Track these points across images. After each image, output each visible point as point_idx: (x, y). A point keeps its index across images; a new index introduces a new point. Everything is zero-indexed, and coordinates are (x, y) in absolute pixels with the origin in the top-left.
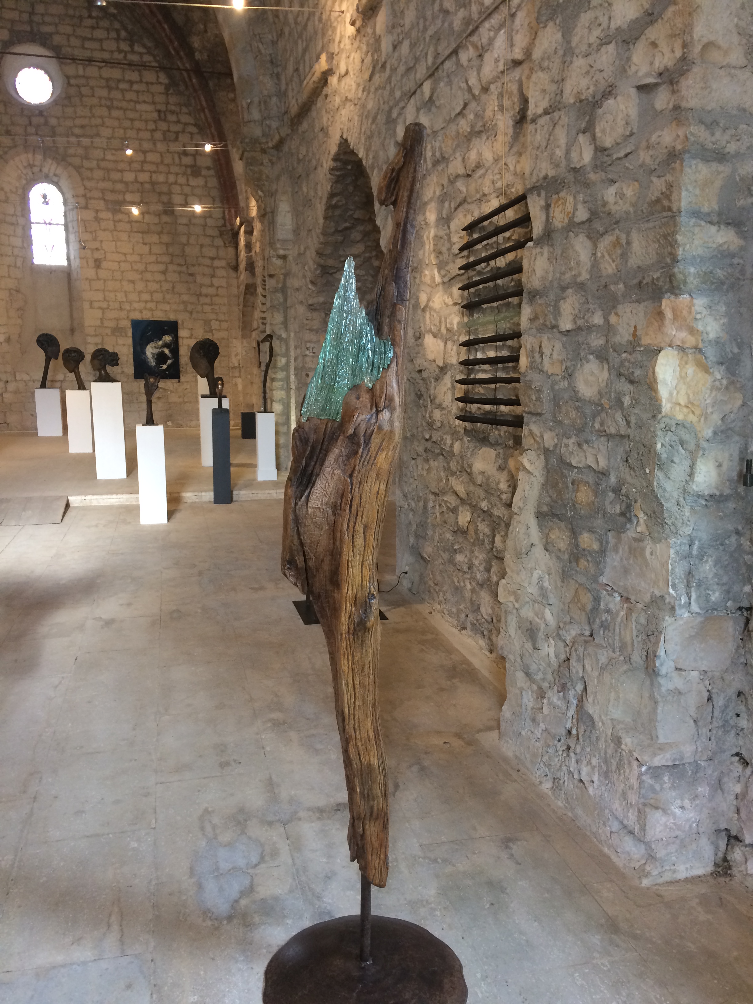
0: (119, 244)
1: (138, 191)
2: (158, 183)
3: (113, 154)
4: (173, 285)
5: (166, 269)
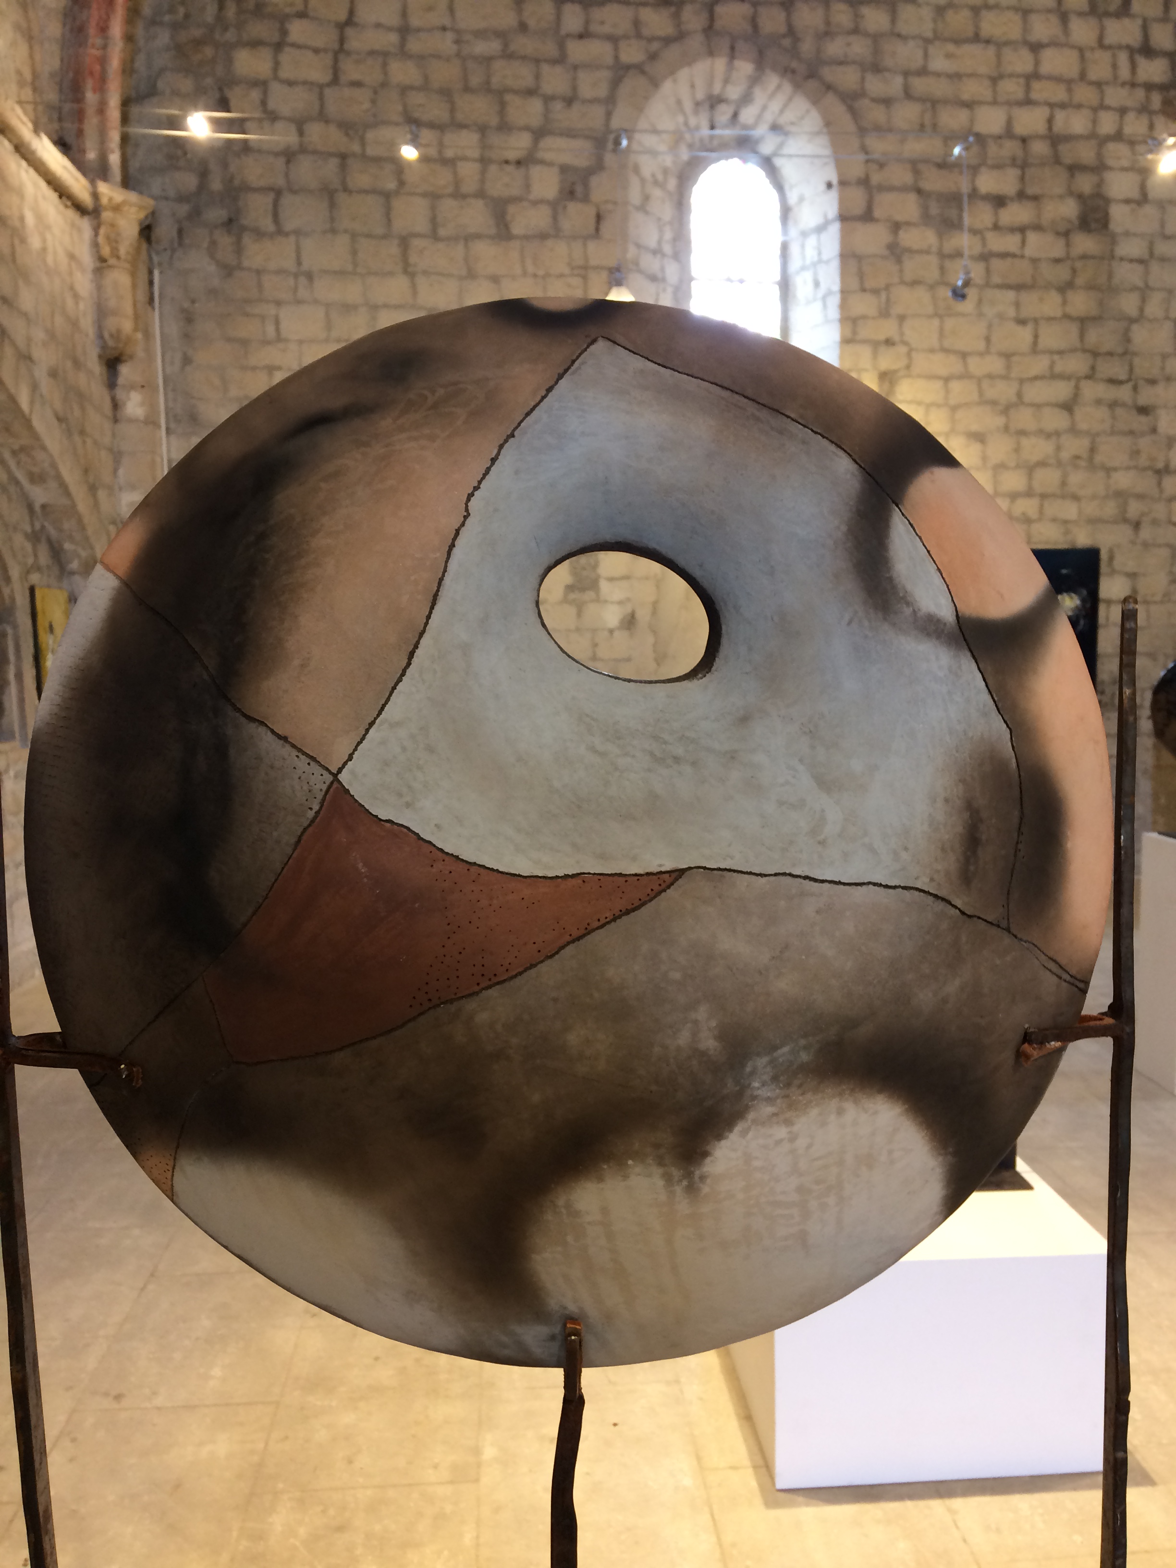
0: (949, 323)
1: (1013, 162)
2: (1069, 138)
3: (949, 56)
4: (1093, 442)
5: (1076, 395)
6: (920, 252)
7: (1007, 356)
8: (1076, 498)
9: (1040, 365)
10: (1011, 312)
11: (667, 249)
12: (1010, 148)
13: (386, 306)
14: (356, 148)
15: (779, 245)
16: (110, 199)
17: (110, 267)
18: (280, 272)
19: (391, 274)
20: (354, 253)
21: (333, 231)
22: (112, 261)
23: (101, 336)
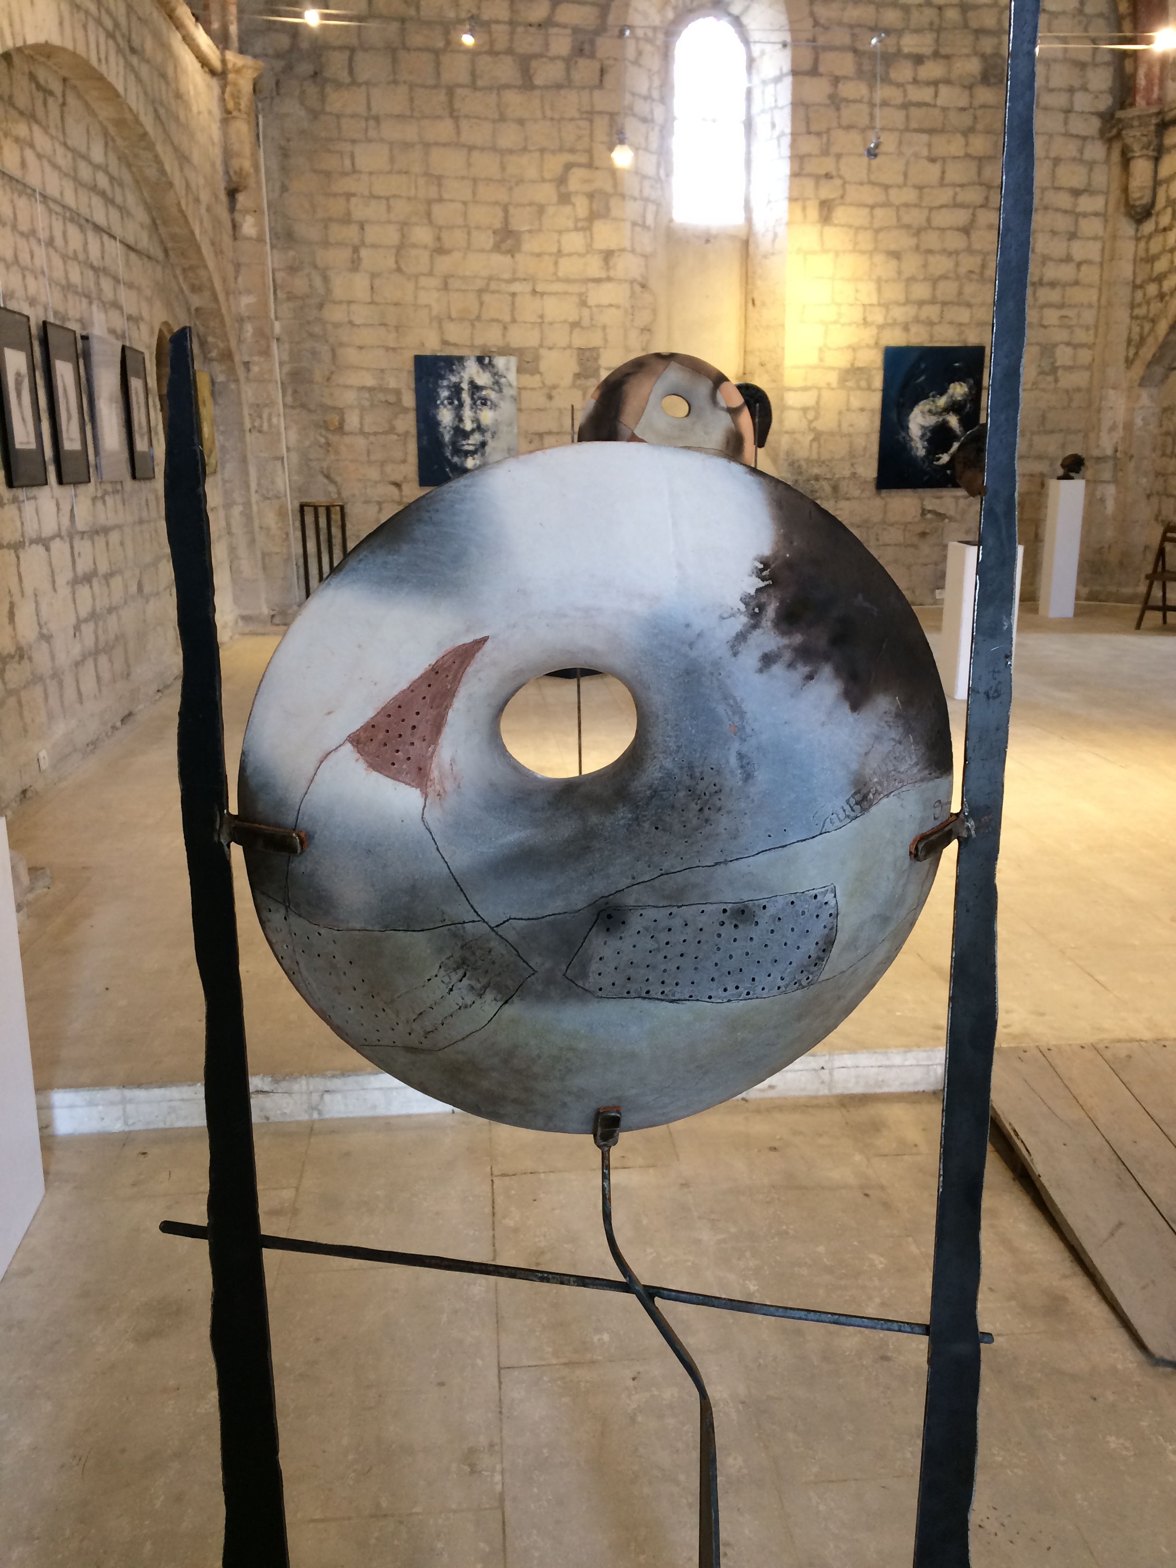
1: (931, 27)
4: (984, 260)
5: (973, 221)
6: (855, 101)
7: (920, 188)
8: (969, 305)
9: (945, 196)
10: (925, 152)
11: (655, 94)
12: (929, 14)
13: (436, 144)
14: (412, 12)
15: (744, 91)
16: (234, 65)
17: (234, 118)
18: (353, 116)
19: (440, 117)
20: (412, 100)
21: (395, 82)
22: (235, 113)
23: (227, 173)
